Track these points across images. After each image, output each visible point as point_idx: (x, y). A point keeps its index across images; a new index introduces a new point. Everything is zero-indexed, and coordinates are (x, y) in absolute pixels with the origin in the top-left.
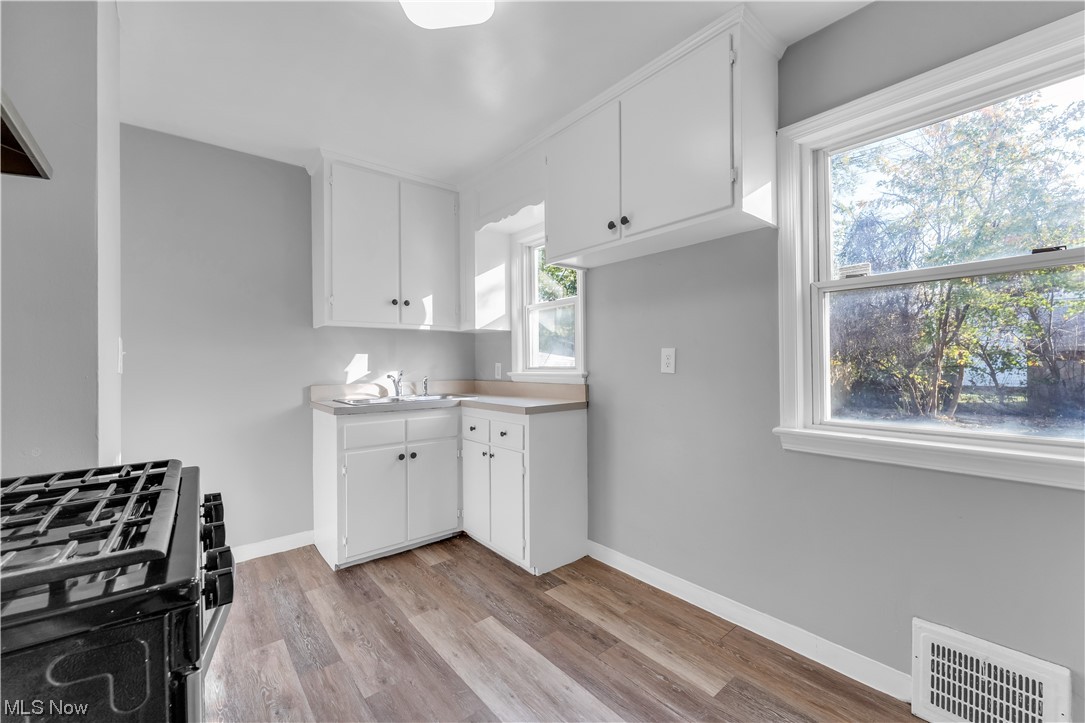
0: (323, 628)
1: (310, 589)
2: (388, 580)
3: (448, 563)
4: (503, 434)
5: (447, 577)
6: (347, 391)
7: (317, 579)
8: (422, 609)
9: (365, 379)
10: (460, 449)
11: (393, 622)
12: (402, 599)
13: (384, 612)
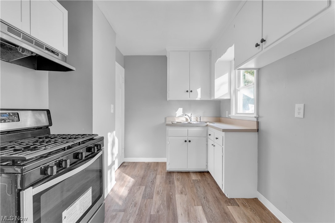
0: (155, 188)
1: (159, 175)
2: (178, 180)
3: (198, 180)
4: (217, 138)
5: (195, 185)
6: (176, 119)
7: (162, 172)
8: (182, 193)
9: (182, 116)
10: (207, 141)
11: (171, 194)
12: (178, 187)
13: (171, 189)
